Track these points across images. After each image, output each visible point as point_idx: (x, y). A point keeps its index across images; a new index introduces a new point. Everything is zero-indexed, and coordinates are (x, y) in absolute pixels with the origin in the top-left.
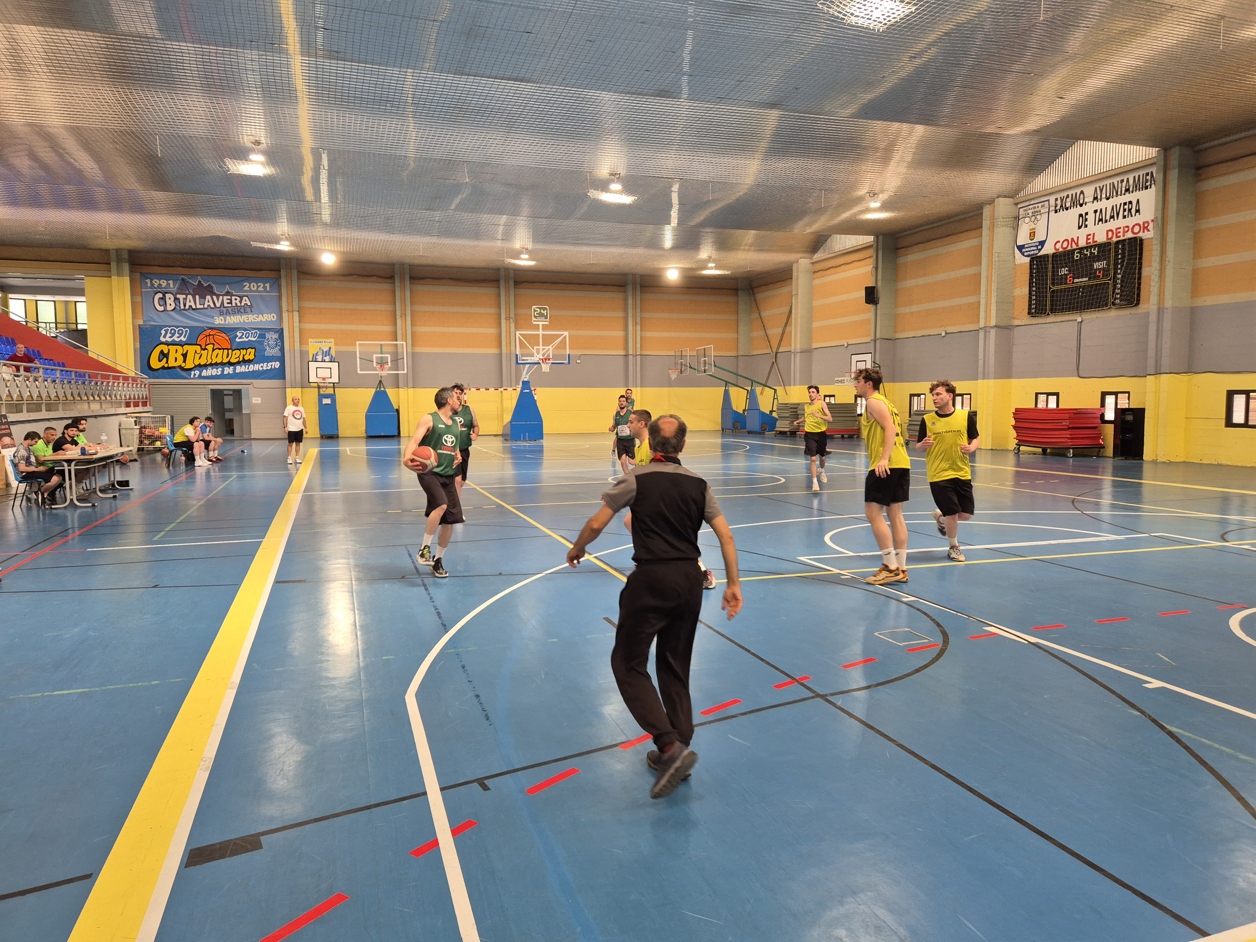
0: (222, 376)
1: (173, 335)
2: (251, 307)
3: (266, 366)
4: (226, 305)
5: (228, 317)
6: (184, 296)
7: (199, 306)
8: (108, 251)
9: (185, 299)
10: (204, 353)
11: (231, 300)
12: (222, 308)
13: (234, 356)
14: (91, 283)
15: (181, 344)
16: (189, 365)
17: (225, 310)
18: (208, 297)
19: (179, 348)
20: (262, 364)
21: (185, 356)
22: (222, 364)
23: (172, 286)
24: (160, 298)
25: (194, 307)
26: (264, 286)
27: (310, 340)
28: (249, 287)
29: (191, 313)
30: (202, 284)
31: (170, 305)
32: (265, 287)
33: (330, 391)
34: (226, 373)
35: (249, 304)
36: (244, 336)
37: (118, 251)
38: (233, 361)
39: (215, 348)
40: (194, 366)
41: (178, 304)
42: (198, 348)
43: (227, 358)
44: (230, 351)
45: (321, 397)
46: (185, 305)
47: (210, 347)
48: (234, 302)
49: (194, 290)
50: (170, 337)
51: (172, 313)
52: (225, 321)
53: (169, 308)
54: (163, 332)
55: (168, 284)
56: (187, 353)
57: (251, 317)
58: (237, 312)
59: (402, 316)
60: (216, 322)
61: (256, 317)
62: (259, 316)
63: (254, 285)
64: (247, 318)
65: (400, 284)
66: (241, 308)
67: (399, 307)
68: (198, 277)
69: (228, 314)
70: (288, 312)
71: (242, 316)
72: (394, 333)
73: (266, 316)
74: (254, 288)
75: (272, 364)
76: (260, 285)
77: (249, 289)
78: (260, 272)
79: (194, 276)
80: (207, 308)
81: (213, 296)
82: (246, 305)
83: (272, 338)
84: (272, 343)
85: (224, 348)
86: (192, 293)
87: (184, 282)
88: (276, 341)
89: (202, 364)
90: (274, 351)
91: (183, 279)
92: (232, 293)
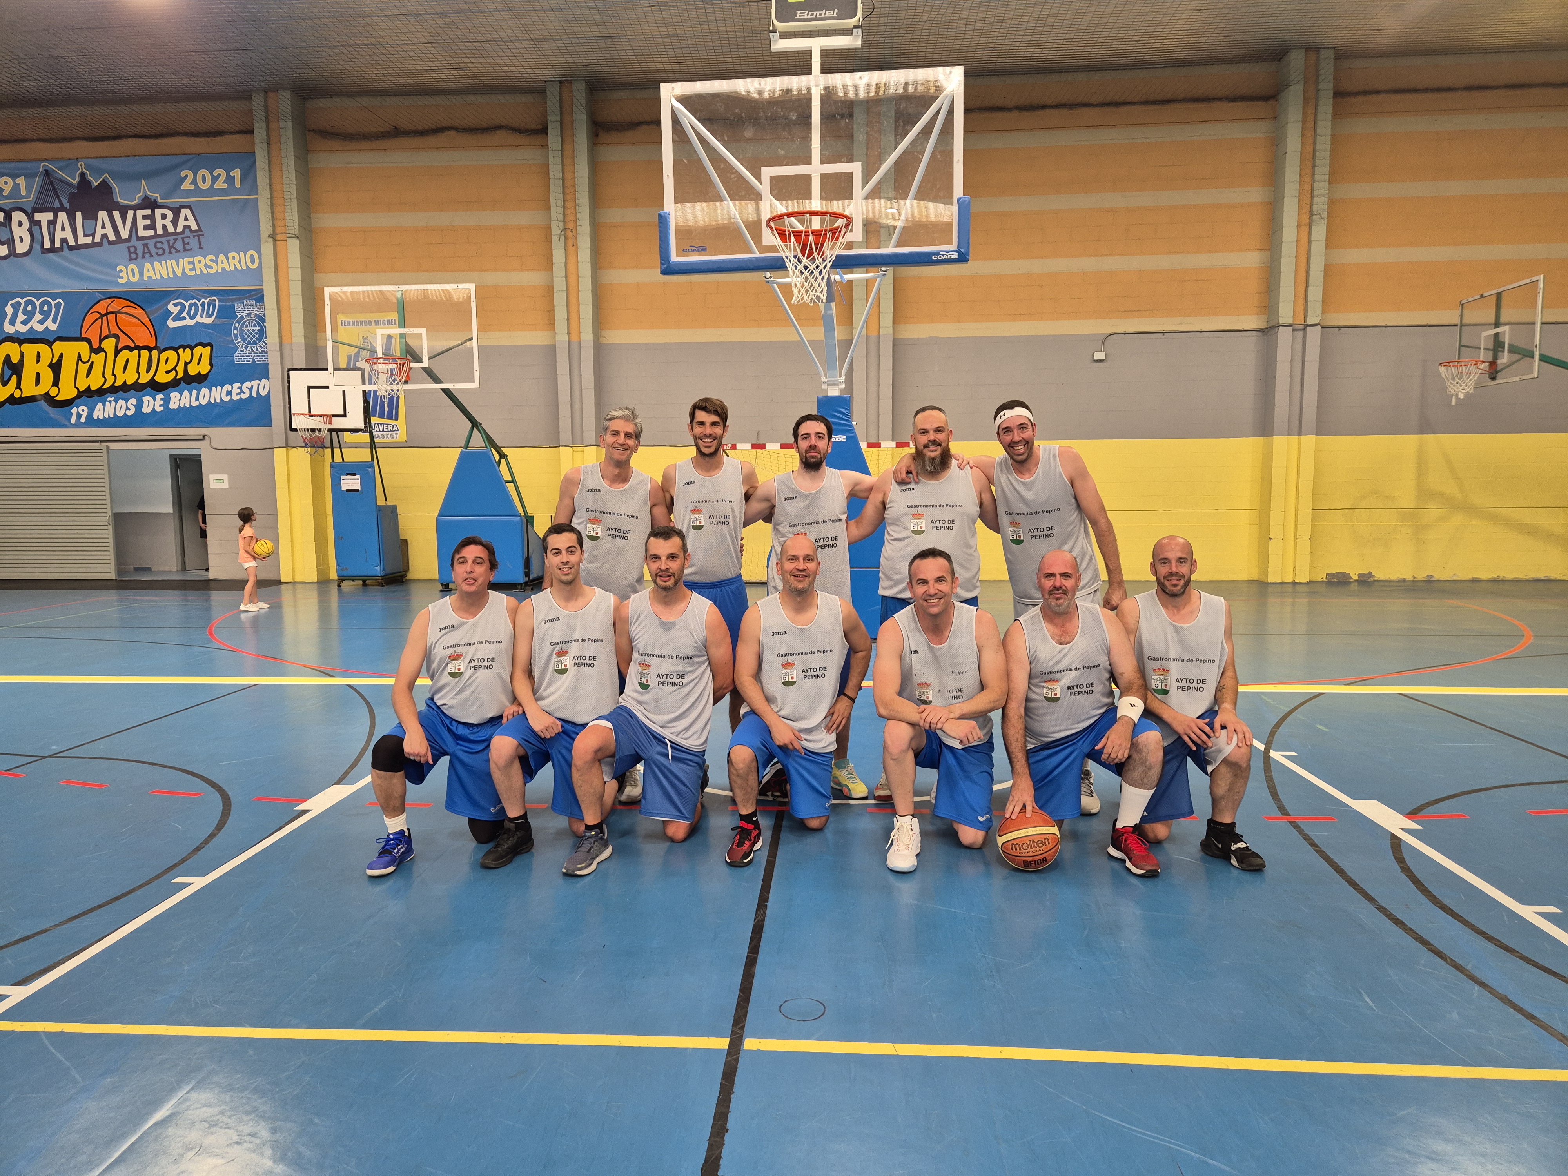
0: (138, 419)
1: (30, 316)
2: (199, 233)
3: (237, 392)
4: (142, 233)
5: (148, 265)
6: (50, 216)
7: (82, 240)
10: (98, 359)
11: (152, 217)
12: (134, 240)
13: (163, 367)
15: (46, 340)
18: (103, 215)
21: (56, 368)
22: (138, 388)
23: (23, 192)
25: (72, 242)
26: (228, 175)
27: (340, 317)
28: (194, 182)
29: (66, 259)
30: (89, 183)
31: (21, 239)
33: (364, 455)
34: (146, 410)
35: (194, 227)
36: (184, 314)
38: (162, 378)
39: (120, 346)
40: (74, 393)
41: (37, 236)
42: (83, 348)
43: (148, 371)
44: (155, 353)
45: (338, 471)
47: (109, 345)
48: (159, 222)
49: (72, 198)
50: (24, 323)
51: (27, 262)
52: (141, 274)
53: (21, 248)
54: (9, 310)
55: (17, 187)
56: (60, 361)
57: (200, 262)
58: (167, 250)
59: (566, 238)
60: (122, 278)
61: (211, 260)
62: (217, 258)
63: (204, 175)
64: (192, 266)
65: (562, 141)
66: (176, 240)
67: (556, 210)
68: (80, 164)
69: (147, 255)
70: (275, 240)
71: (181, 260)
72: (550, 290)
73: (234, 258)
74: (204, 183)
75: (252, 386)
76: (219, 175)
77: (193, 187)
78: (218, 139)
79: (70, 161)
80: (100, 244)
81: (114, 212)
82: (187, 230)
83: (249, 315)
84: (251, 329)
85: (141, 345)
86: (67, 205)
87: (49, 179)
88: (259, 325)
89: (93, 388)
90: (257, 350)
91: (46, 171)
92: (155, 200)
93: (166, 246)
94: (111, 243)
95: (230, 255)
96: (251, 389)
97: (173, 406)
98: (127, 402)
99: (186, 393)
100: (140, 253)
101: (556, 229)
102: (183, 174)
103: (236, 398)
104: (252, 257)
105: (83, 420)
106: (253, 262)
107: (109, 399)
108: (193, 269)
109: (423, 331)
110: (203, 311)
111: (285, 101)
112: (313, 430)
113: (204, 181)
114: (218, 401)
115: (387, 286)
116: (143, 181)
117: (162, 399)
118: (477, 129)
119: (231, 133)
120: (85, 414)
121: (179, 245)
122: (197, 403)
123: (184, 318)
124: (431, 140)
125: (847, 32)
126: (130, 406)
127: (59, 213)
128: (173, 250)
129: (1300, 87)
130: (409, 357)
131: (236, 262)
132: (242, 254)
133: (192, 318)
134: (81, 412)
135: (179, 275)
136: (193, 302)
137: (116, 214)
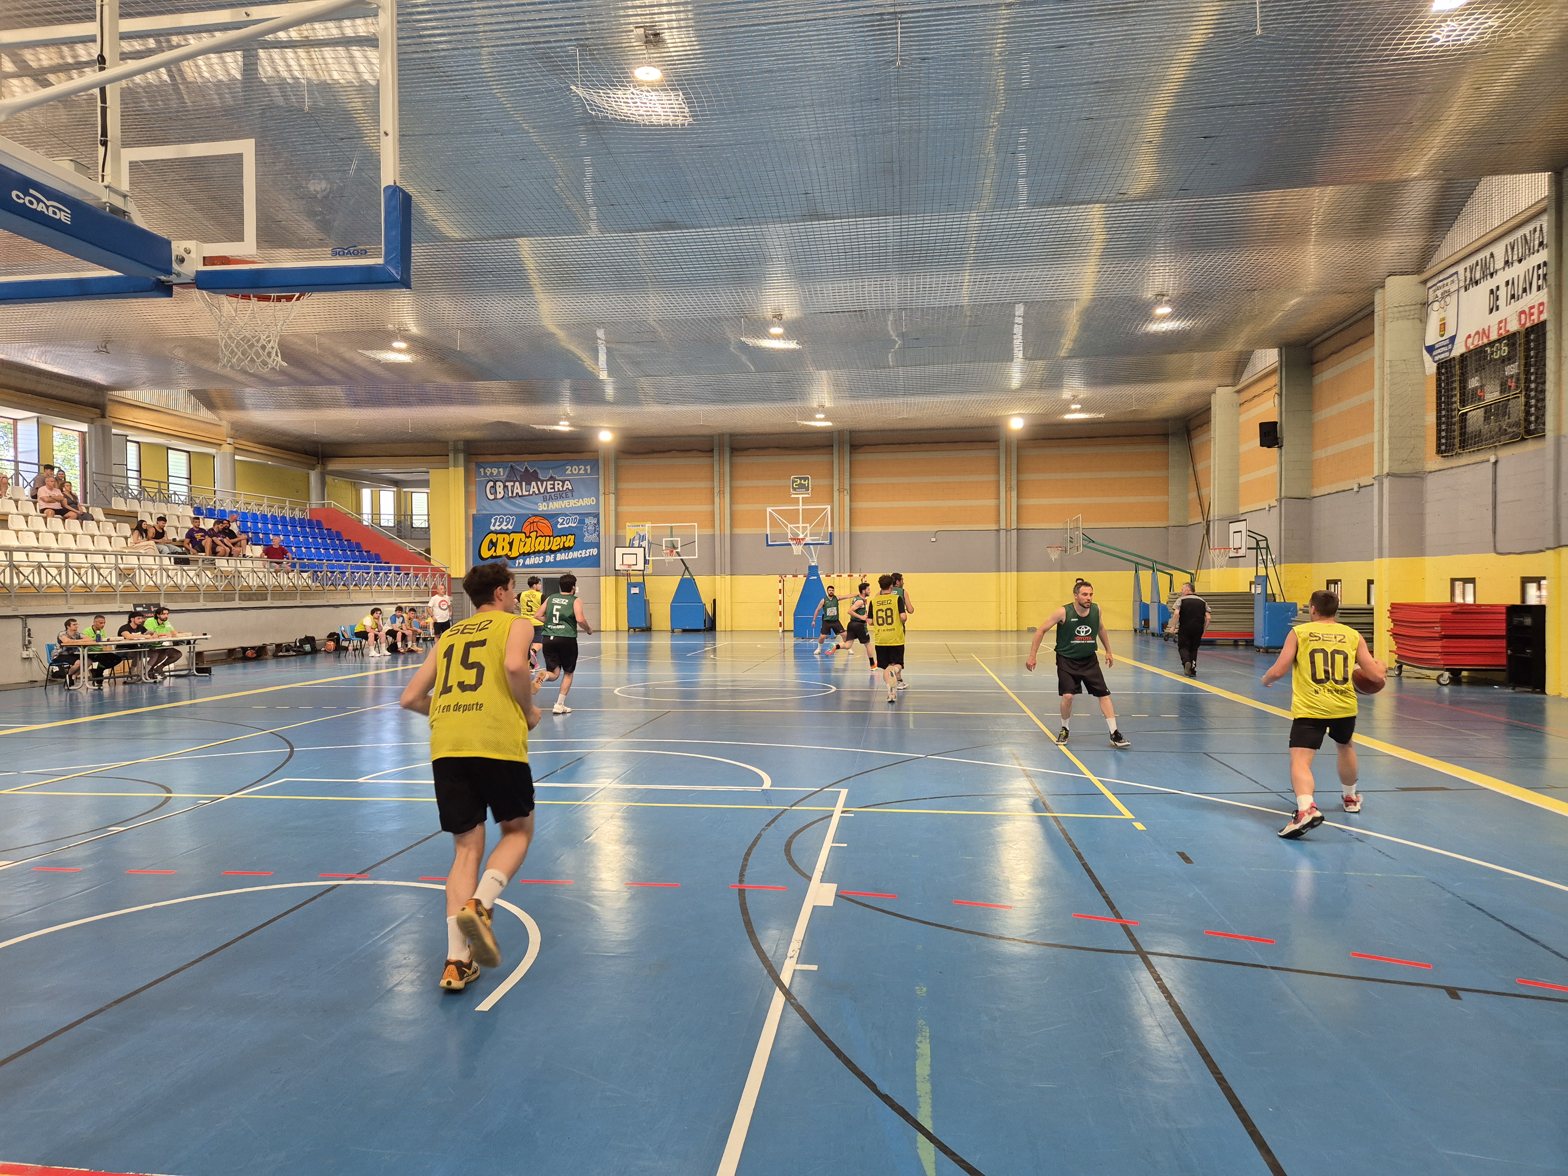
0: (544, 565)
1: (501, 523)
2: (572, 491)
3: (584, 553)
4: (549, 490)
5: (551, 503)
6: (512, 483)
7: (525, 493)
8: (446, 442)
9: (513, 486)
10: (528, 541)
11: (554, 485)
13: (555, 544)
14: (436, 475)
15: (507, 533)
16: (514, 554)
17: (548, 495)
19: (506, 536)
20: (580, 552)
21: (511, 544)
22: (544, 552)
23: (502, 474)
24: (491, 487)
25: (520, 494)
26: (586, 467)
27: (628, 524)
28: (571, 471)
29: (517, 501)
30: (529, 471)
31: (500, 493)
32: (586, 470)
33: (640, 579)
34: (547, 561)
35: (570, 488)
37: (455, 442)
38: (554, 548)
39: (538, 535)
40: (519, 554)
41: (506, 491)
42: (523, 536)
43: (548, 545)
44: (552, 538)
45: (630, 585)
46: (512, 493)
47: (533, 535)
48: (556, 486)
49: (521, 477)
50: (499, 526)
51: (500, 501)
52: (548, 507)
53: (499, 496)
54: (493, 521)
55: (499, 472)
56: (513, 541)
57: (572, 502)
58: (559, 497)
59: (720, 493)
60: (540, 508)
61: (576, 501)
62: (579, 500)
63: (576, 468)
64: (569, 503)
65: (719, 456)
66: (563, 493)
67: (716, 482)
68: (525, 463)
69: (551, 499)
70: (604, 493)
71: (564, 501)
72: (713, 513)
73: (587, 500)
74: (576, 471)
76: (582, 467)
77: (571, 473)
78: (582, 453)
79: (521, 462)
80: (532, 495)
81: (538, 482)
82: (568, 489)
83: (592, 523)
84: (591, 528)
85: (546, 535)
86: (519, 479)
87: (513, 469)
88: (596, 527)
89: (525, 552)
90: (595, 536)
91: (512, 466)
92: (555, 477)
94: (536, 494)
96: (592, 552)
97: (557, 559)
99: (563, 554)
100: (548, 498)
101: (716, 489)
102: (567, 467)
103: (583, 556)
104: (595, 500)
106: (593, 502)
107: (532, 557)
109: (679, 539)
110: (572, 521)
112: (622, 569)
114: (576, 557)
116: (551, 470)
117: (553, 557)
118: (685, 451)
119: (588, 451)
120: (522, 563)
121: (564, 495)
122: (568, 558)
123: (564, 524)
124: (667, 454)
126: (540, 559)
127: (516, 483)
131: (589, 502)
132: (591, 499)
133: (567, 524)
134: (519, 562)
135: (563, 506)
136: (568, 517)
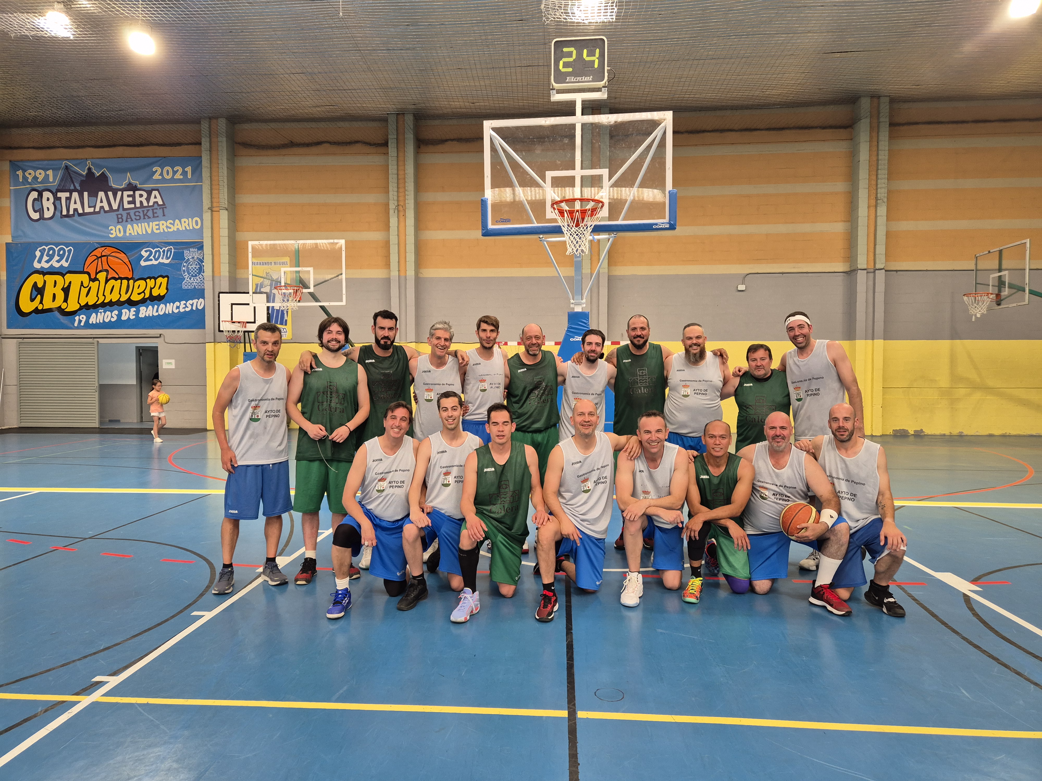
1: (51, 257)
2: (163, 206)
3: (183, 306)
5: (129, 226)
6: (67, 194)
10: (94, 285)
12: (121, 211)
13: (136, 291)
15: (61, 273)
16: (72, 306)
18: (101, 194)
19: (58, 278)
20: (177, 304)
21: (66, 290)
22: (119, 304)
23: (51, 180)
26: (183, 170)
28: (161, 174)
29: (76, 222)
31: (48, 209)
32: (184, 173)
34: (124, 318)
35: (160, 202)
36: (151, 257)
38: (135, 298)
39: (109, 277)
40: (78, 307)
42: (85, 278)
43: (126, 293)
47: (102, 276)
49: (82, 183)
50: (47, 262)
51: (51, 223)
52: (125, 231)
54: (38, 254)
55: (47, 176)
56: (69, 286)
57: (163, 224)
58: (142, 217)
59: (398, 211)
60: (112, 234)
61: (170, 223)
62: (174, 221)
63: (168, 170)
64: (158, 227)
65: (397, 151)
66: (148, 210)
67: (393, 194)
68: (88, 162)
69: (129, 220)
70: (212, 211)
71: (151, 223)
72: (387, 244)
73: (185, 222)
74: (168, 175)
75: (193, 303)
76: (178, 170)
77: (160, 177)
78: (178, 148)
79: (82, 160)
81: (109, 193)
82: (156, 204)
83: (193, 258)
84: (194, 266)
85: (123, 277)
86: (79, 188)
87: (68, 171)
88: (199, 264)
89: (90, 304)
90: (197, 280)
91: (66, 166)
92: (135, 185)
93: (141, 215)
95: (183, 220)
96: (192, 305)
97: (141, 315)
98: (112, 312)
99: (150, 307)
100: (124, 218)
101: (392, 206)
102: (154, 169)
103: (182, 310)
104: (197, 222)
105: (82, 324)
106: (197, 225)
107: (100, 311)
108: (159, 229)
109: (311, 269)
110: (163, 255)
111: (222, 124)
112: (234, 331)
113: (168, 174)
114: (171, 312)
115: (289, 241)
116: (128, 173)
117: (134, 311)
118: (343, 143)
119: (187, 144)
120: (84, 320)
121: (150, 214)
122: (157, 314)
123: (151, 260)
124: (314, 149)
125: (598, 90)
126: (113, 315)
127: (73, 193)
128: (146, 217)
129: (868, 120)
130: (301, 285)
131: (186, 224)
132: (190, 219)
133: (156, 260)
134: (81, 319)
135: (149, 232)
136: (157, 249)
137: (110, 194)
